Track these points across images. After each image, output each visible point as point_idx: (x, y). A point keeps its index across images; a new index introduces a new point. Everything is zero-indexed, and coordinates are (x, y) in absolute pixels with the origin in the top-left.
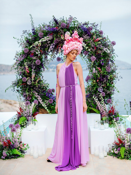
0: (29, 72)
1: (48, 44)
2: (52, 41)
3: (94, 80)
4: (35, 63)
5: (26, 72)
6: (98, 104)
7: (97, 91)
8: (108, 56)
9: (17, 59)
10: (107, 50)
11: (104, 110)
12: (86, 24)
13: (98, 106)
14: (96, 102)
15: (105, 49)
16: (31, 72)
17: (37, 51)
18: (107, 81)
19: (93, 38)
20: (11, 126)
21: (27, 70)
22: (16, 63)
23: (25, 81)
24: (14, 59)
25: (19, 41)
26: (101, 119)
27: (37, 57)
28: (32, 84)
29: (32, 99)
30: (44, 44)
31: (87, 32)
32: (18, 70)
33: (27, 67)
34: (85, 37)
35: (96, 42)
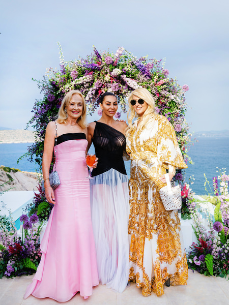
1: (84, 88)
2: (91, 83)
8: (177, 108)
9: (36, 111)
10: (175, 98)
12: (143, 60)
15: (172, 97)
19: (153, 81)
20: (24, 218)
22: (35, 117)
24: (33, 111)
25: (41, 84)
31: (144, 70)
32: (38, 128)
34: (142, 78)
35: (159, 86)
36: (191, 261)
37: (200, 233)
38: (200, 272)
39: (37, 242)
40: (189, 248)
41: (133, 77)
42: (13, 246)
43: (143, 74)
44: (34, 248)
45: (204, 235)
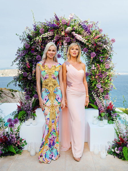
0: (30, 67)
1: (48, 40)
2: (52, 37)
3: (93, 76)
4: (36, 59)
5: (27, 67)
6: (97, 100)
7: (96, 88)
9: (19, 54)
10: (106, 47)
11: (102, 106)
12: (86, 22)
13: (97, 102)
14: (95, 98)
15: (105, 46)
16: (32, 67)
17: (38, 47)
18: (105, 77)
19: (93, 36)
20: (10, 120)
21: (28, 65)
22: (17, 58)
23: (26, 76)
24: (16, 55)
25: (21, 38)
26: (99, 115)
27: (37, 53)
28: (33, 79)
29: (32, 93)
30: (45, 40)
31: (87, 29)
33: (27, 62)
34: (85, 33)
35: (96, 39)
36: (113, 150)
37: (120, 133)
38: (119, 158)
39: (17, 135)
40: (112, 142)
41: (79, 34)
42: (3, 138)
43: (86, 31)
44: (15, 139)
45: (122, 134)
